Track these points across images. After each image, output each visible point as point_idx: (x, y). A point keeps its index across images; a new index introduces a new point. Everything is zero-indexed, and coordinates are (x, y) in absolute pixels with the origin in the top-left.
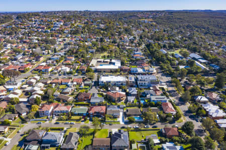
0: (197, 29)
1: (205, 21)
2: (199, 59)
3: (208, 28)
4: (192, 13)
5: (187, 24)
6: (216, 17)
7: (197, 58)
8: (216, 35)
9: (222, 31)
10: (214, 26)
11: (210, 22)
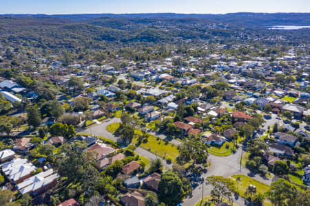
0: (24, 41)
1: (35, 30)
2: (14, 87)
3: (40, 39)
4: (14, 19)
5: (9, 35)
6: (48, 24)
7: (10, 87)
8: (52, 47)
9: (58, 43)
10: (48, 35)
11: (41, 30)
